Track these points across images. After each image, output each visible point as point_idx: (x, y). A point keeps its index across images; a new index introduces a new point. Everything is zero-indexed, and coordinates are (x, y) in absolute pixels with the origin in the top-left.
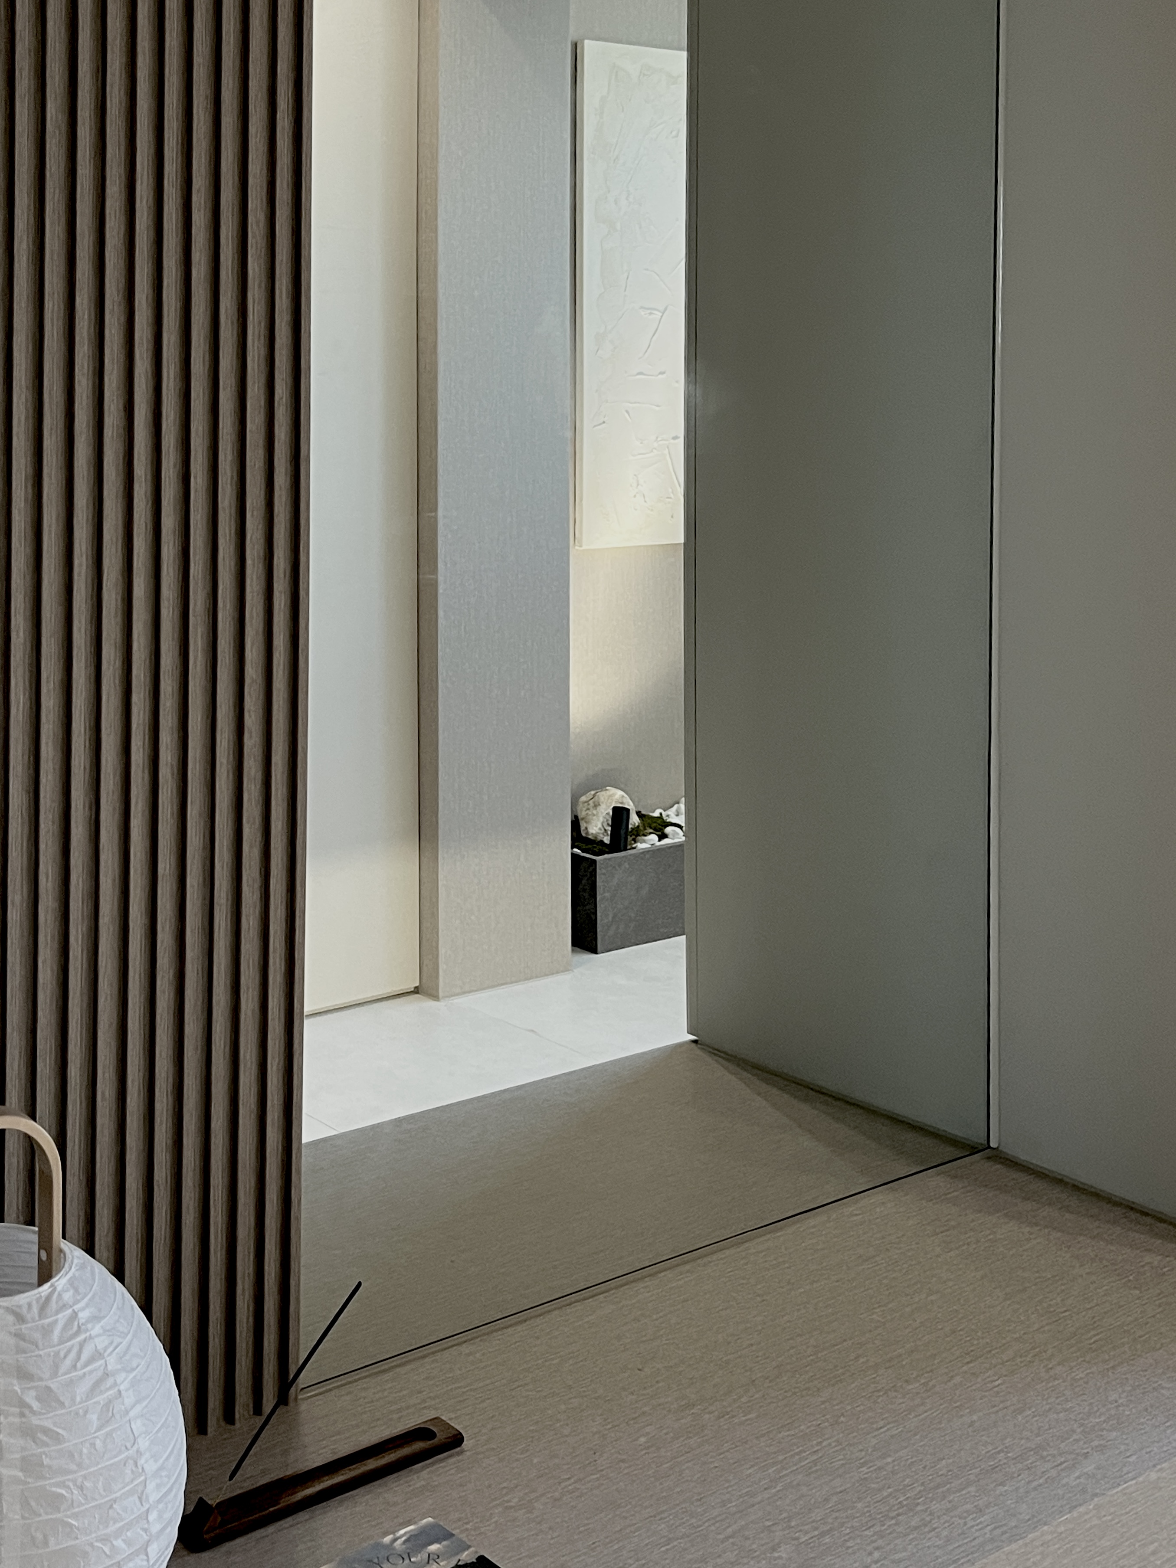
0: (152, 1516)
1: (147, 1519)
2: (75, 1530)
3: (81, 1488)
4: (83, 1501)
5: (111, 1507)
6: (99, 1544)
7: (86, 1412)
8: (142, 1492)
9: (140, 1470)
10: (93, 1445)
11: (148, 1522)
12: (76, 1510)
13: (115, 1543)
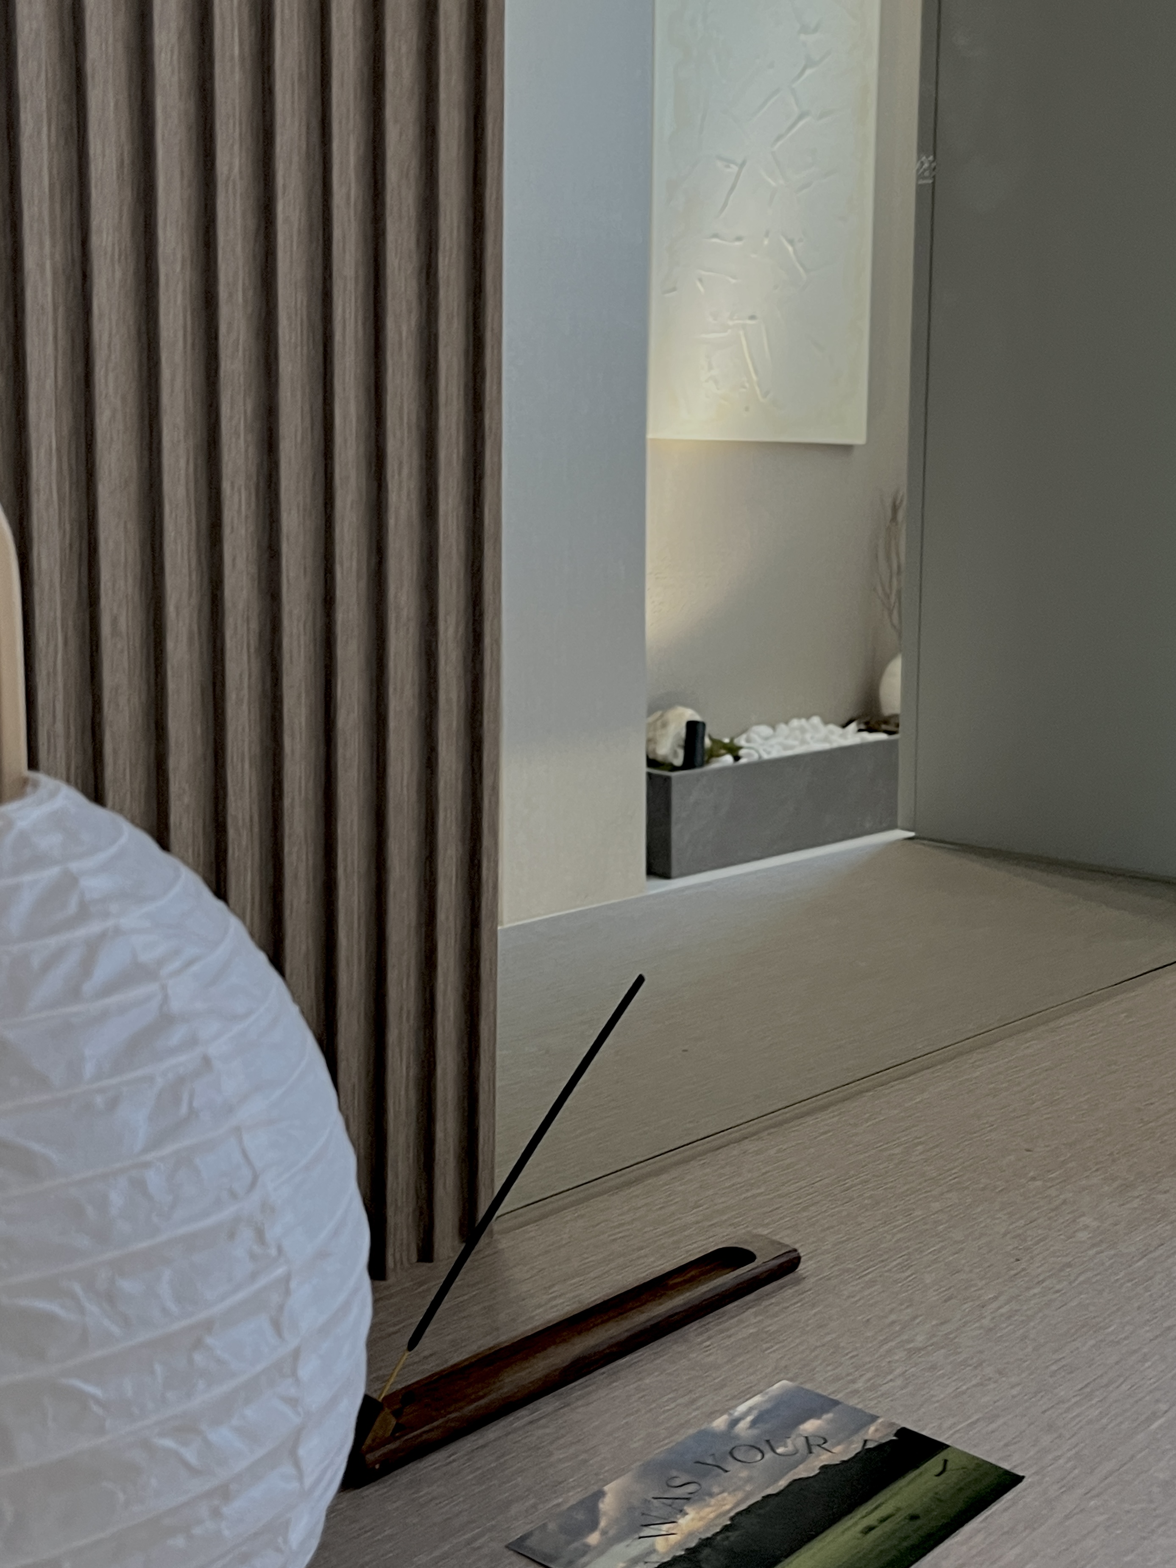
0: (307, 1369)
1: (294, 1373)
2: (95, 1408)
3: (110, 1298)
4: (115, 1330)
5: (198, 1344)
6: (168, 1443)
7: (113, 1104)
8: (281, 1308)
9: (273, 1252)
10: (139, 1185)
11: (297, 1381)
12: (98, 1353)
13: (214, 1436)
